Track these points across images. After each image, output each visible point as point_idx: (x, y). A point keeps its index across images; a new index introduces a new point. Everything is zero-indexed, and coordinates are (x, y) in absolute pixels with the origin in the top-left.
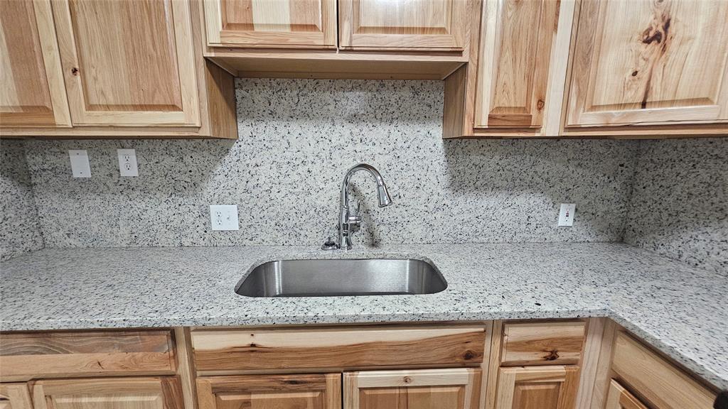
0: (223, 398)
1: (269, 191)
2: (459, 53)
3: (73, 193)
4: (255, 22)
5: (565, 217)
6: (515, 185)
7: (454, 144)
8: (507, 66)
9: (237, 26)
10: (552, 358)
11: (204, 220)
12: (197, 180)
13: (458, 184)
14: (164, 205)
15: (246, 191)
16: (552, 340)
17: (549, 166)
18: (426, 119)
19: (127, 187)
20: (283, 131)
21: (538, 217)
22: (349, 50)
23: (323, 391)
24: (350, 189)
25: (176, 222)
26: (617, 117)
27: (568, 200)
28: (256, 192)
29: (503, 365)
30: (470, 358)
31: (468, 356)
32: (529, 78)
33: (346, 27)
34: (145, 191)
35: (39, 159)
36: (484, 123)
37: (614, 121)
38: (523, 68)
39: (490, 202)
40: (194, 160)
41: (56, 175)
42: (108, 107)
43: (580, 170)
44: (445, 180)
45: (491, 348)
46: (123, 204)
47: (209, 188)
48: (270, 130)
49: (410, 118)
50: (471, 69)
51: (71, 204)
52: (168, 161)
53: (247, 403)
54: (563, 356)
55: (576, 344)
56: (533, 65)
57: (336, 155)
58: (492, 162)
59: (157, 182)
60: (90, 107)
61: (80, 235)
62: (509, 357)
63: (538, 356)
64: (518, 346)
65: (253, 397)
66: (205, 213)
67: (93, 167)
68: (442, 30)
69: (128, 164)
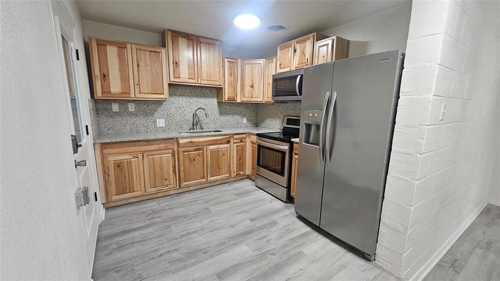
0: (185, 153)
1: (174, 115)
2: (221, 85)
3: (112, 116)
4: (181, 77)
5: (245, 121)
6: (234, 113)
7: (220, 104)
8: (230, 89)
9: (177, 78)
10: (241, 141)
11: (154, 124)
12: (153, 112)
13: (221, 113)
14: (142, 120)
15: (167, 115)
16: (241, 138)
17: (241, 109)
18: (213, 97)
19: (131, 114)
20: (178, 99)
21: (239, 121)
22: (200, 84)
23: (203, 150)
24: (195, 115)
25: (146, 124)
26: (248, 99)
27: (245, 117)
28: (170, 115)
29: (234, 143)
30: (229, 142)
31: (228, 141)
32: (234, 91)
33: (199, 79)
34: (136, 116)
35: (101, 106)
36: (227, 99)
37: (248, 100)
38: (233, 89)
39: (228, 117)
40: (152, 107)
41: (106, 111)
42: (145, 93)
43: (247, 110)
44: (218, 112)
45: (232, 140)
46: (129, 119)
47: (156, 114)
48: (174, 99)
49: (209, 97)
50: (224, 88)
51: (111, 119)
52: (144, 107)
53: (189, 154)
54: (243, 141)
55: (245, 138)
56: (234, 89)
57: (191, 106)
58: (228, 108)
59: (140, 113)
60: (140, 93)
61: (113, 130)
62: (235, 141)
63: (239, 141)
64: (236, 139)
65: (191, 153)
66: (155, 122)
67: (119, 108)
68: (218, 81)
69: (131, 107)
